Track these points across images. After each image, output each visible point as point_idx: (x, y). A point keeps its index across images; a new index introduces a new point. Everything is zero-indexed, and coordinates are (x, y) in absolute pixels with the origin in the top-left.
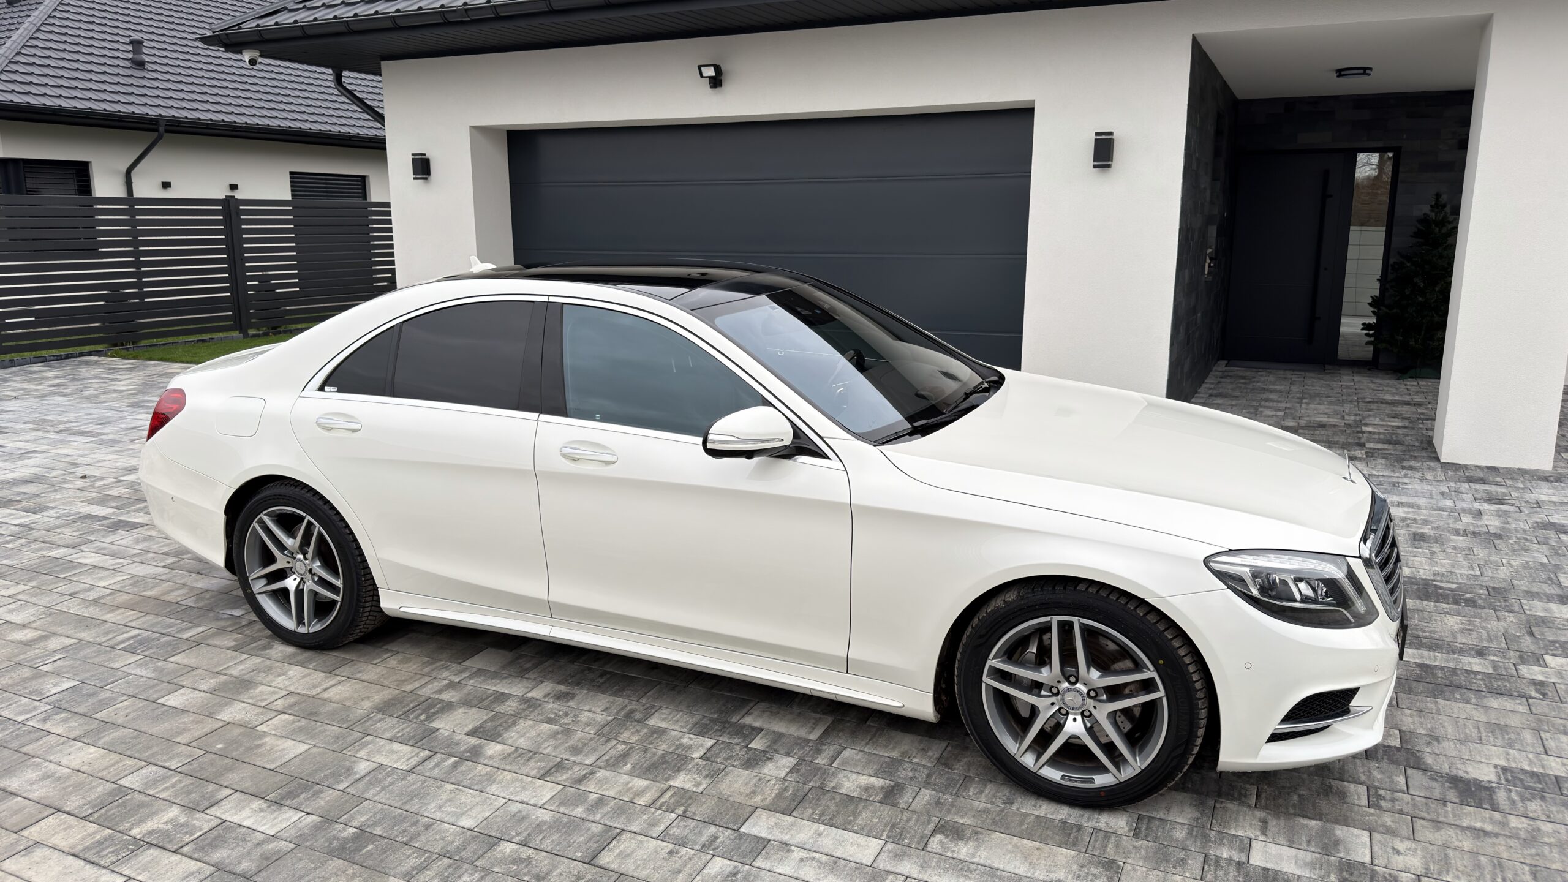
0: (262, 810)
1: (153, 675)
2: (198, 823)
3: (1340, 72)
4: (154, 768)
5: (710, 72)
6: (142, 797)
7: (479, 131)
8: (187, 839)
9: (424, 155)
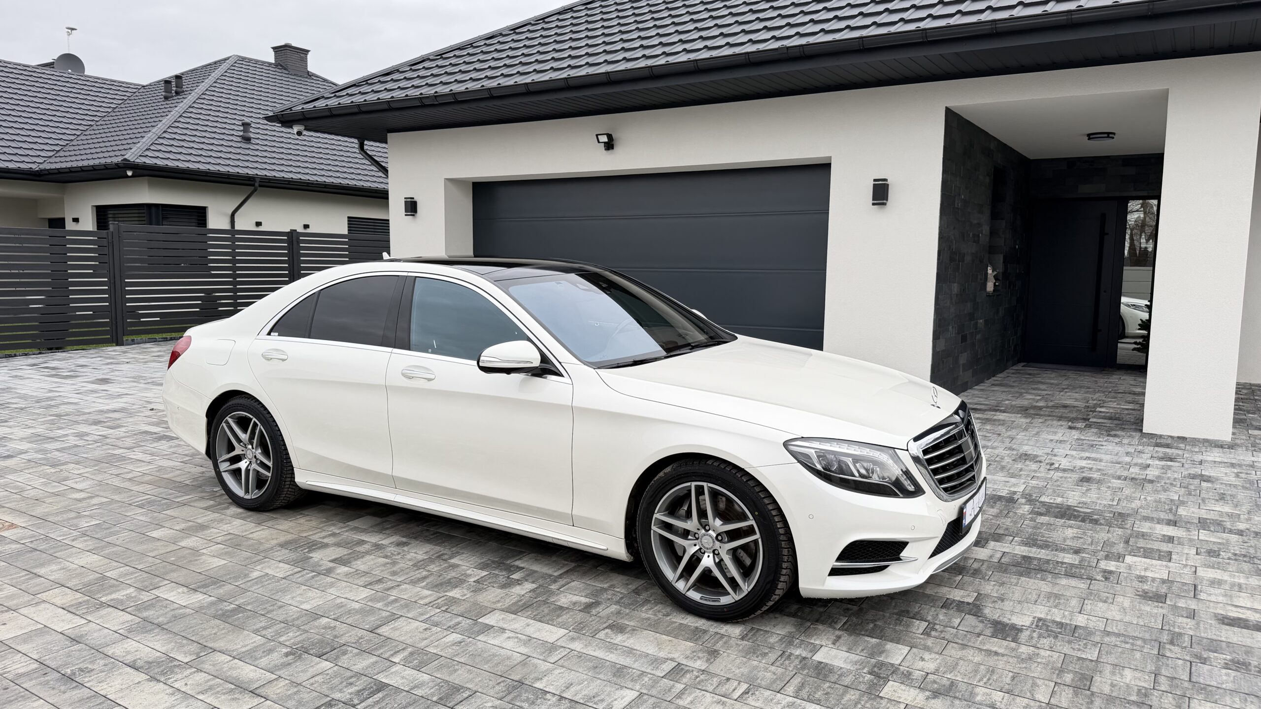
0: (183, 593)
1: (149, 520)
2: (142, 597)
3: (1090, 136)
4: (128, 568)
5: (604, 139)
6: (115, 582)
7: (451, 182)
8: (132, 604)
9: (413, 198)
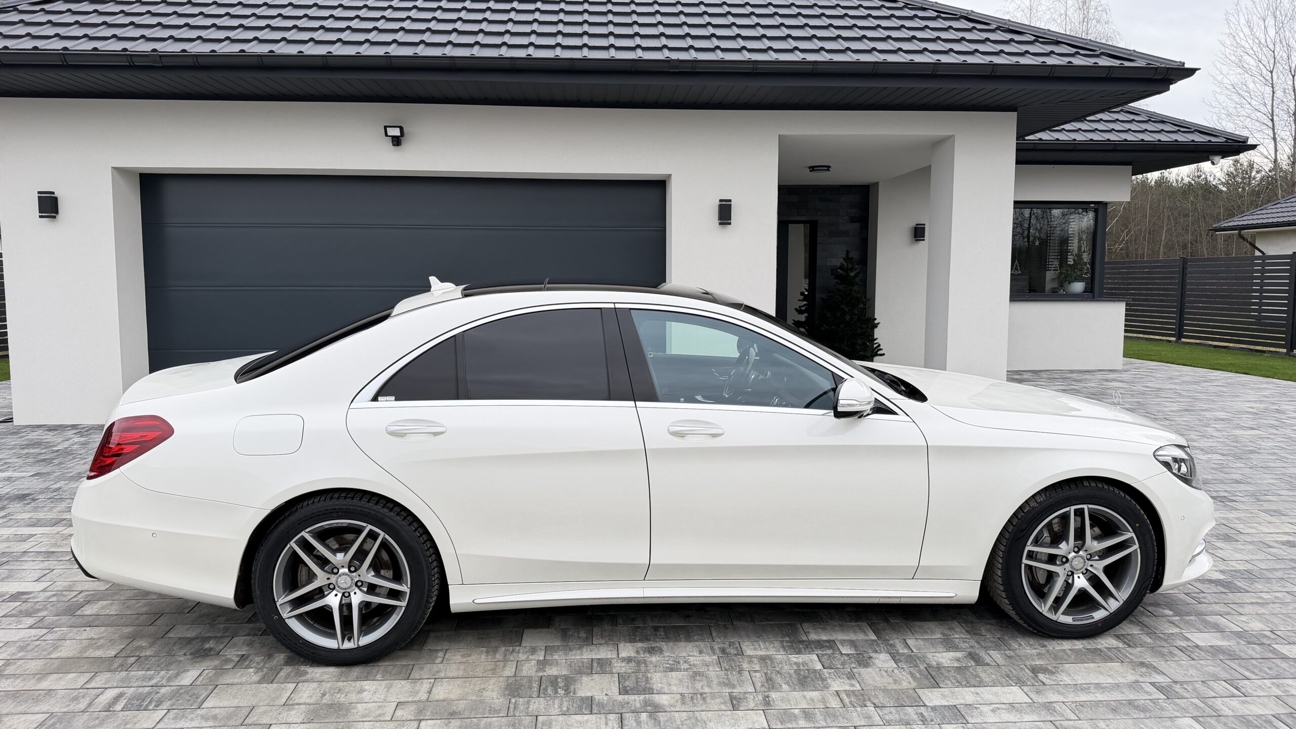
3: (813, 168)
5: (396, 132)
7: (121, 172)
9: (53, 193)
